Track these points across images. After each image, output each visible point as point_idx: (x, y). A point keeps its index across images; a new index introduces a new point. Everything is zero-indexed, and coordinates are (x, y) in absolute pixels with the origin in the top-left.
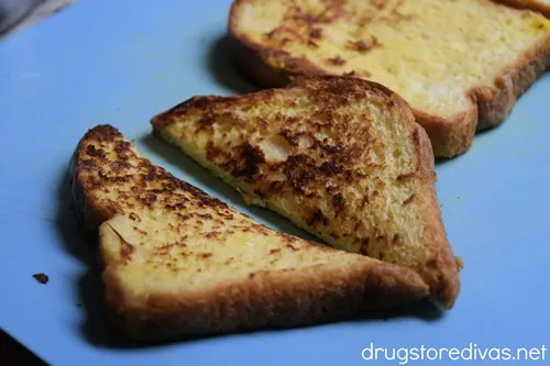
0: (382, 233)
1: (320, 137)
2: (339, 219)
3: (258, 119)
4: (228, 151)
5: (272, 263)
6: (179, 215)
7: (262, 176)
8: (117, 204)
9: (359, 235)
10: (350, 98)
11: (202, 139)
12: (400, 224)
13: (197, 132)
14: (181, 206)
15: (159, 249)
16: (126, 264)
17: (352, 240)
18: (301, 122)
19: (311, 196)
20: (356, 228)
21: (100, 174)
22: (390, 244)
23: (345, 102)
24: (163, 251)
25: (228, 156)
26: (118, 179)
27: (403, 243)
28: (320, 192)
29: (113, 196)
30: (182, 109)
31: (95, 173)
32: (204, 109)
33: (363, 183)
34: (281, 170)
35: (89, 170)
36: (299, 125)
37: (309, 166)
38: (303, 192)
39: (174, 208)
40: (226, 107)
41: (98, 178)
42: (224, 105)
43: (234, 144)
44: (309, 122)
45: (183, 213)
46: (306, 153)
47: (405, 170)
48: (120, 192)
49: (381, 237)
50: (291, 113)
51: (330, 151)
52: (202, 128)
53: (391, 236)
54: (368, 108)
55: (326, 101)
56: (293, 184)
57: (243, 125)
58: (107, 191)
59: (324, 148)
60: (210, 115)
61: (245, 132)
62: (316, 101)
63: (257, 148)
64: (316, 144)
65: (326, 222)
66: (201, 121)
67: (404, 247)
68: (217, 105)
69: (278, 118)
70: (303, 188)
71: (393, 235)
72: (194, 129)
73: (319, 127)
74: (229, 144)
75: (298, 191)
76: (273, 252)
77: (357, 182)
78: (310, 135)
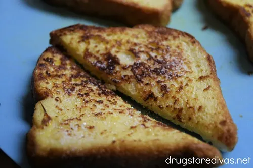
0: (191, 105)
1: (153, 54)
2: (164, 98)
3: (116, 41)
4: (98, 55)
5: (129, 135)
6: (84, 100)
7: (117, 71)
8: (50, 91)
9: (177, 107)
10: (170, 38)
11: (82, 47)
12: (202, 101)
13: (79, 42)
14: (87, 95)
15: (65, 121)
16: (43, 128)
17: (172, 109)
18: (142, 46)
19: (147, 84)
20: (175, 103)
21: (47, 72)
22: (196, 111)
23: (166, 39)
24: (66, 122)
25: (97, 58)
26: (57, 75)
27: (204, 111)
28: (153, 83)
29: (50, 86)
30: (72, 29)
31: (44, 72)
32: (85, 31)
33: (179, 80)
34: (130, 69)
35: (41, 69)
36: (141, 47)
37: (147, 68)
38: (142, 82)
39: (82, 96)
40: (98, 32)
41: (45, 74)
42: (97, 31)
43: (101, 52)
44: (146, 46)
45: (87, 99)
46: (145, 62)
47: (204, 74)
48: (54, 84)
49: (190, 108)
50: (135, 41)
51: (159, 62)
52: (83, 41)
53: (197, 107)
54: (180, 44)
55: (156, 38)
56: (137, 77)
57: (107, 43)
58: (47, 83)
59: (155, 61)
60: (88, 35)
61: (109, 46)
62: (150, 37)
63: (115, 56)
64: (150, 58)
65: (156, 99)
66: (82, 37)
67: (205, 113)
68: (93, 30)
69: (128, 42)
70: (143, 80)
71: (198, 107)
72: (78, 40)
73: (152, 50)
74: (98, 52)
75: (140, 81)
76: (132, 127)
77: (176, 79)
78: (147, 53)
